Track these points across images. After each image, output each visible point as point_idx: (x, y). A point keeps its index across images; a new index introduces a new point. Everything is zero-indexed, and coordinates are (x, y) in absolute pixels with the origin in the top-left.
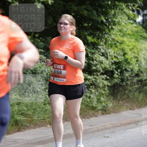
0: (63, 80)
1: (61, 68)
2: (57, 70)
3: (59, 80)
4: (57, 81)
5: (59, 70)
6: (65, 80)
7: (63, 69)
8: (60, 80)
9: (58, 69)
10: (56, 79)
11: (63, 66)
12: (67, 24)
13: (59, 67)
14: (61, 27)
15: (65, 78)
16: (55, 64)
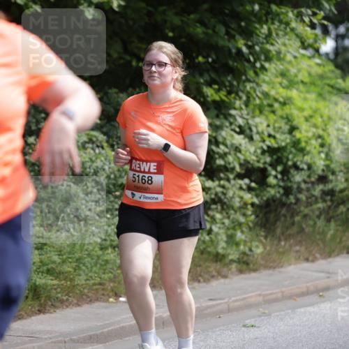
0: (157, 199)
1: (152, 170)
2: (141, 175)
3: (146, 198)
4: (142, 200)
5: (147, 175)
6: (161, 197)
7: (155, 171)
8: (149, 198)
9: (144, 172)
10: (138, 195)
11: (156, 164)
12: (166, 64)
13: (145, 167)
14: (151, 72)
15: (162, 194)
16: (136, 159)
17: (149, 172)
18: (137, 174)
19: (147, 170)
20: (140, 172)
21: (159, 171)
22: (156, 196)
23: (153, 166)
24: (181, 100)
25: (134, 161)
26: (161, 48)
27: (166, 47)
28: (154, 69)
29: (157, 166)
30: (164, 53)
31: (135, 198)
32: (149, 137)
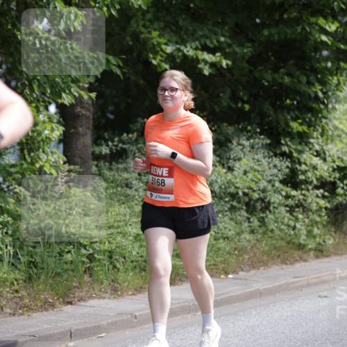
0: (169, 198)
1: (164, 175)
2: (157, 178)
3: (160, 197)
4: (158, 199)
5: (161, 178)
6: (172, 197)
7: (167, 175)
8: (163, 198)
9: (158, 176)
10: (155, 194)
11: (167, 169)
12: (177, 89)
13: (159, 171)
14: (164, 97)
15: (172, 194)
16: (154, 165)
17: (162, 176)
18: (154, 177)
19: (160, 174)
20: (156, 175)
21: (170, 175)
22: (168, 196)
23: (165, 171)
24: (188, 117)
25: (152, 167)
26: (172, 76)
27: (177, 75)
28: (167, 93)
29: (168, 171)
30: (175, 80)
31: (153, 198)
32: (158, 148)
